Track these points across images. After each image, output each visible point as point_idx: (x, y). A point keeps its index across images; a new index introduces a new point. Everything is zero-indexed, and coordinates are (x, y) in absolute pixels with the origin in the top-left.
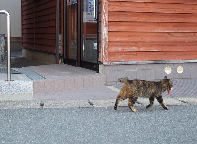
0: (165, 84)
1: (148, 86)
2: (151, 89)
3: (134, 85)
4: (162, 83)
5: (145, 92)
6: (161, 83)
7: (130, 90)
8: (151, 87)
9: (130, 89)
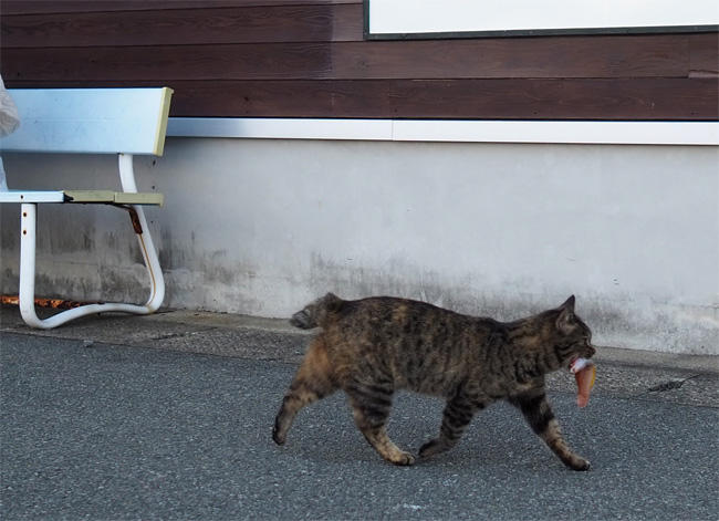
0: (533, 335)
1: (435, 340)
2: (448, 358)
3: (360, 322)
4: (519, 332)
5: (410, 363)
6: (512, 334)
7: (337, 349)
8: (449, 349)
9: (337, 343)
